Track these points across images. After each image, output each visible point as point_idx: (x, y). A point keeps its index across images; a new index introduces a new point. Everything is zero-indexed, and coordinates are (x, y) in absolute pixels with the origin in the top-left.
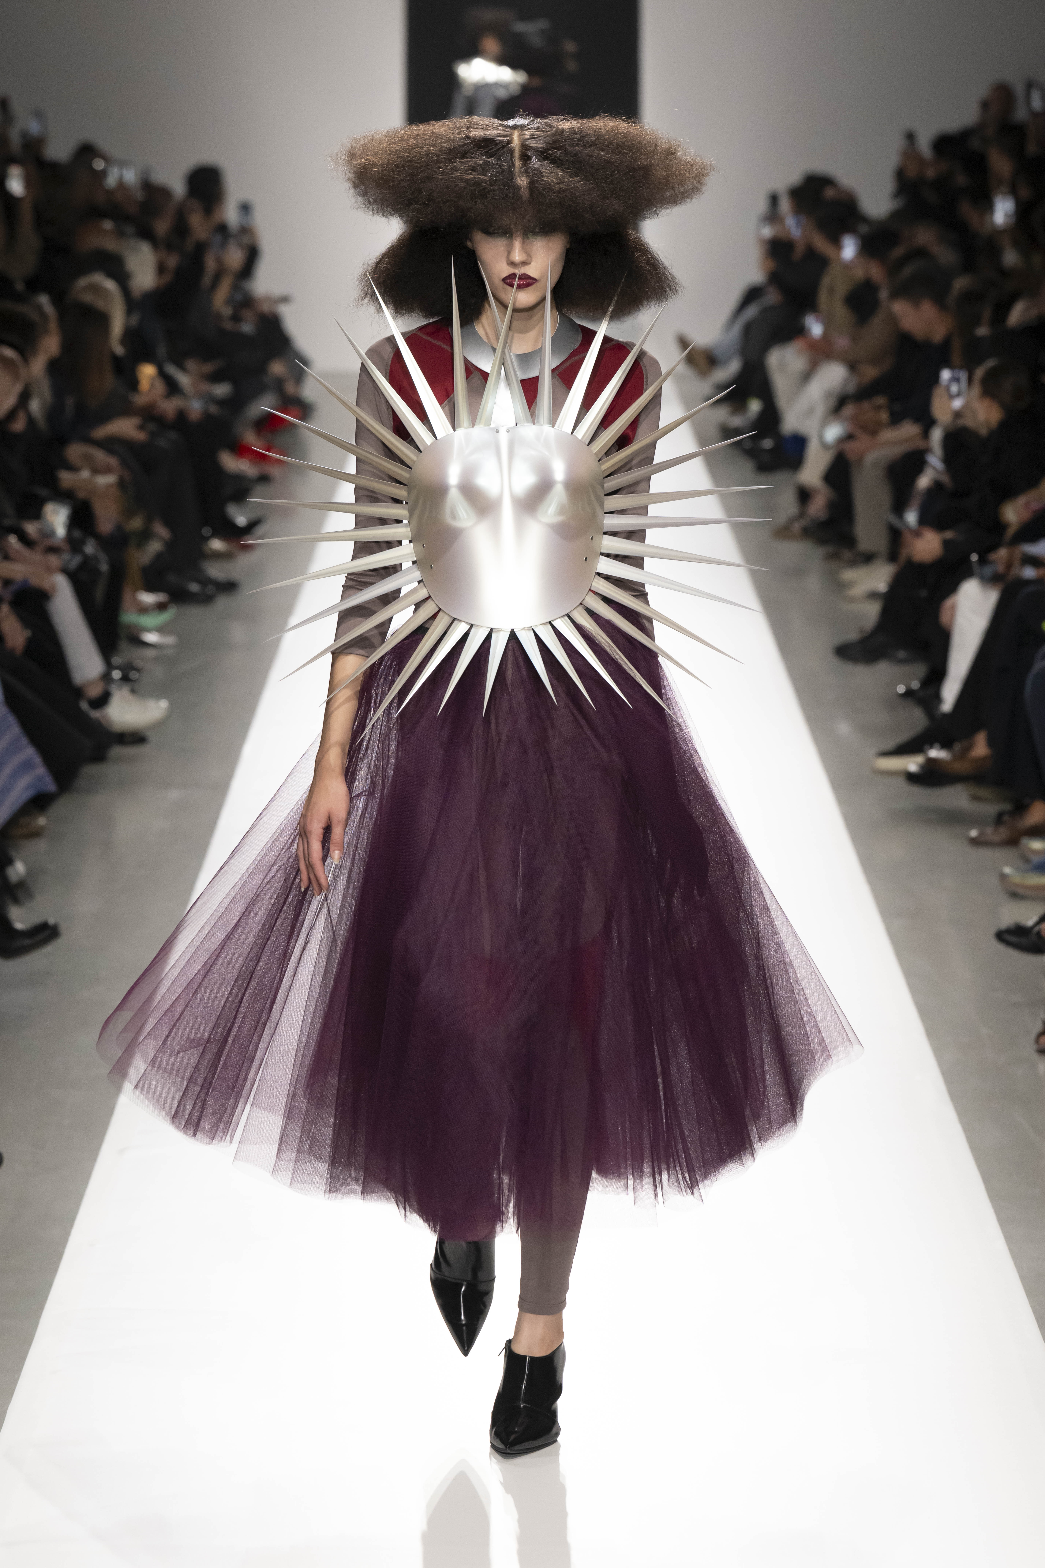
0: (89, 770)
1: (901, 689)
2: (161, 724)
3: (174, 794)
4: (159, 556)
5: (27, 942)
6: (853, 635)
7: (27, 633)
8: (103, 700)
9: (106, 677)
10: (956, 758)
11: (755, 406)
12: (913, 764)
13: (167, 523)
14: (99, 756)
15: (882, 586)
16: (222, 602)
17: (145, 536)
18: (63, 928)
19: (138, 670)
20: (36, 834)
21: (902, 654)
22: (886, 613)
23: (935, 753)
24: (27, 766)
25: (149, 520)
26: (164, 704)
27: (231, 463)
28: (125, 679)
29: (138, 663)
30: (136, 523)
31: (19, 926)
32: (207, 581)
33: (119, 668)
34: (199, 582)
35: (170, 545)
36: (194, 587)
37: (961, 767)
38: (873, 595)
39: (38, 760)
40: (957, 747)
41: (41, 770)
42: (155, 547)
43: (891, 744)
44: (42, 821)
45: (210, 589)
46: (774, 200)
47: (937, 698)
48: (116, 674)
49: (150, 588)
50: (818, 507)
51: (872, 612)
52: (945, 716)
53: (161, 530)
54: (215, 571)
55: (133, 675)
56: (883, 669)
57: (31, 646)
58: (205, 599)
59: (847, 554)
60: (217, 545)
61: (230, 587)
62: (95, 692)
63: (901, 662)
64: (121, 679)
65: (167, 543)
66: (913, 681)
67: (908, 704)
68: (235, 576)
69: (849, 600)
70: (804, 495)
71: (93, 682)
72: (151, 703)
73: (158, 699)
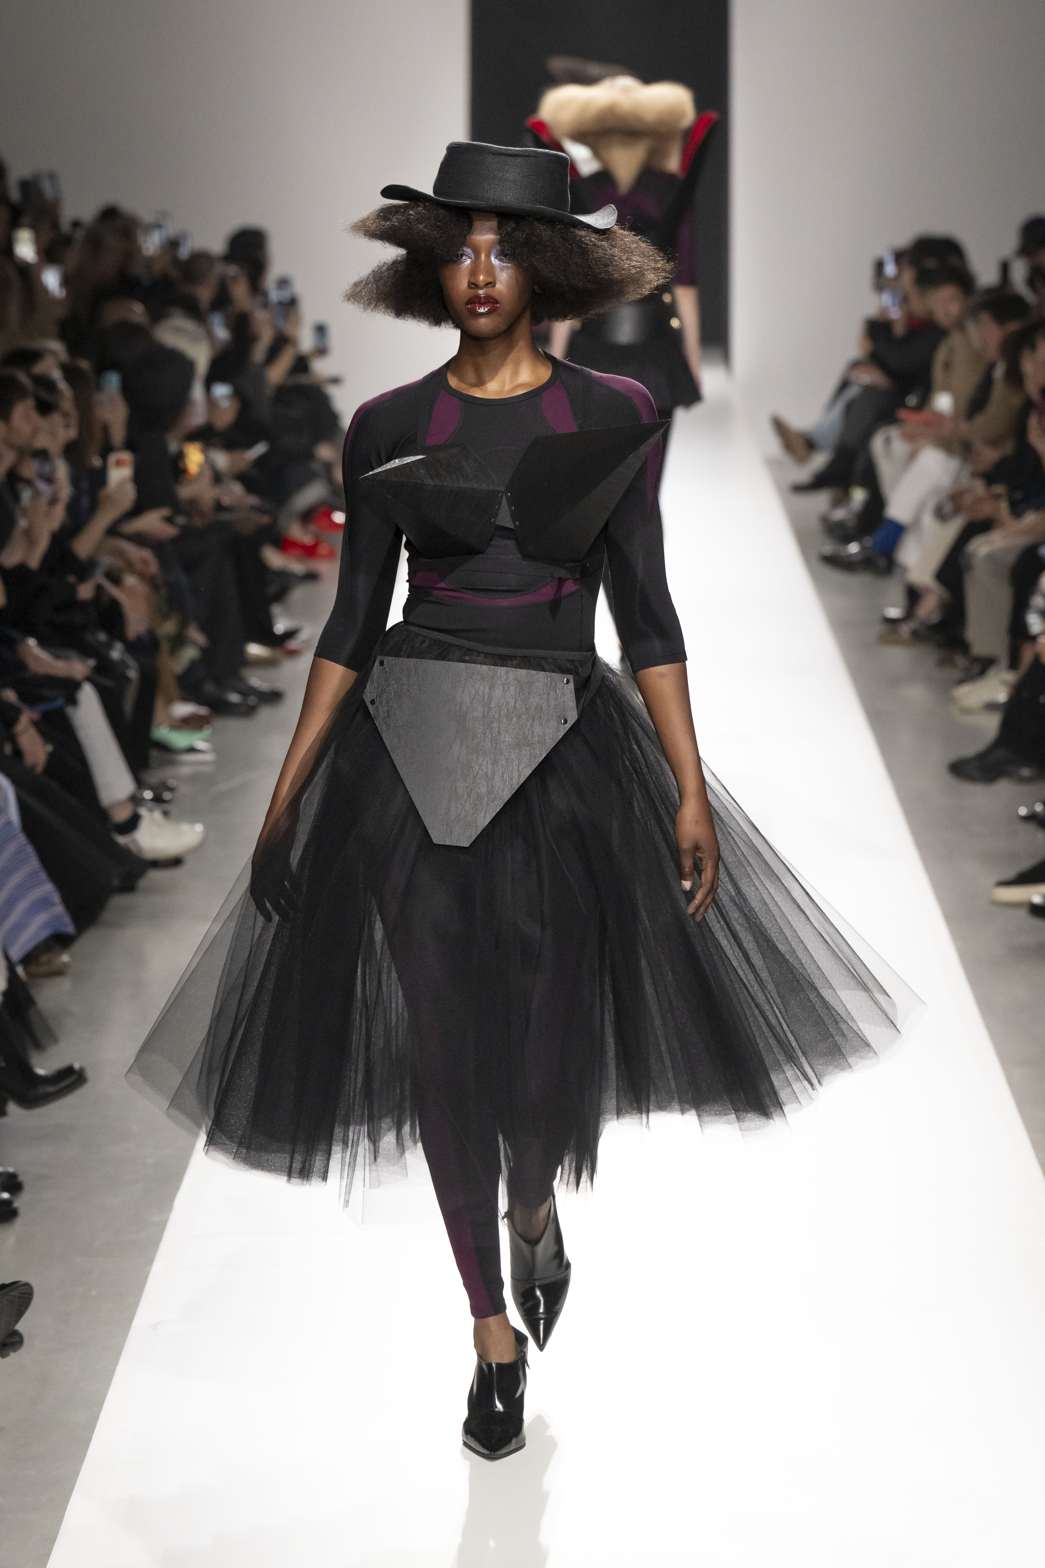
0: (118, 901)
1: (1023, 811)
2: (198, 849)
4: (193, 665)
5: (51, 1089)
6: (971, 749)
7: (49, 748)
8: (132, 824)
9: (135, 800)
11: (859, 496)
13: (204, 629)
14: (129, 886)
15: (1002, 696)
16: (265, 714)
17: (179, 641)
18: (89, 1073)
19: (171, 790)
20: (59, 972)
21: (1026, 772)
22: (1006, 726)
24: (44, 903)
25: (183, 624)
26: (199, 828)
27: (274, 558)
28: (158, 799)
29: (172, 783)
30: (169, 627)
31: (41, 1071)
32: (247, 691)
33: (151, 788)
34: (239, 692)
35: (207, 653)
36: (234, 698)
38: (991, 706)
39: (56, 898)
41: (59, 909)
42: (189, 654)
43: (1011, 873)
44: (65, 958)
45: (252, 700)
46: (879, 266)
48: (148, 795)
49: (186, 698)
50: (928, 608)
51: (991, 724)
53: (196, 636)
54: (257, 680)
55: (167, 796)
56: (1003, 788)
57: (53, 763)
58: (247, 711)
59: (961, 661)
60: (255, 650)
61: (273, 697)
62: (121, 815)
63: (1022, 780)
64: (152, 800)
65: (204, 650)
66: (1037, 802)
67: (1031, 827)
68: (280, 686)
69: (966, 711)
70: (913, 595)
71: (120, 804)
72: (185, 827)
73: (192, 821)
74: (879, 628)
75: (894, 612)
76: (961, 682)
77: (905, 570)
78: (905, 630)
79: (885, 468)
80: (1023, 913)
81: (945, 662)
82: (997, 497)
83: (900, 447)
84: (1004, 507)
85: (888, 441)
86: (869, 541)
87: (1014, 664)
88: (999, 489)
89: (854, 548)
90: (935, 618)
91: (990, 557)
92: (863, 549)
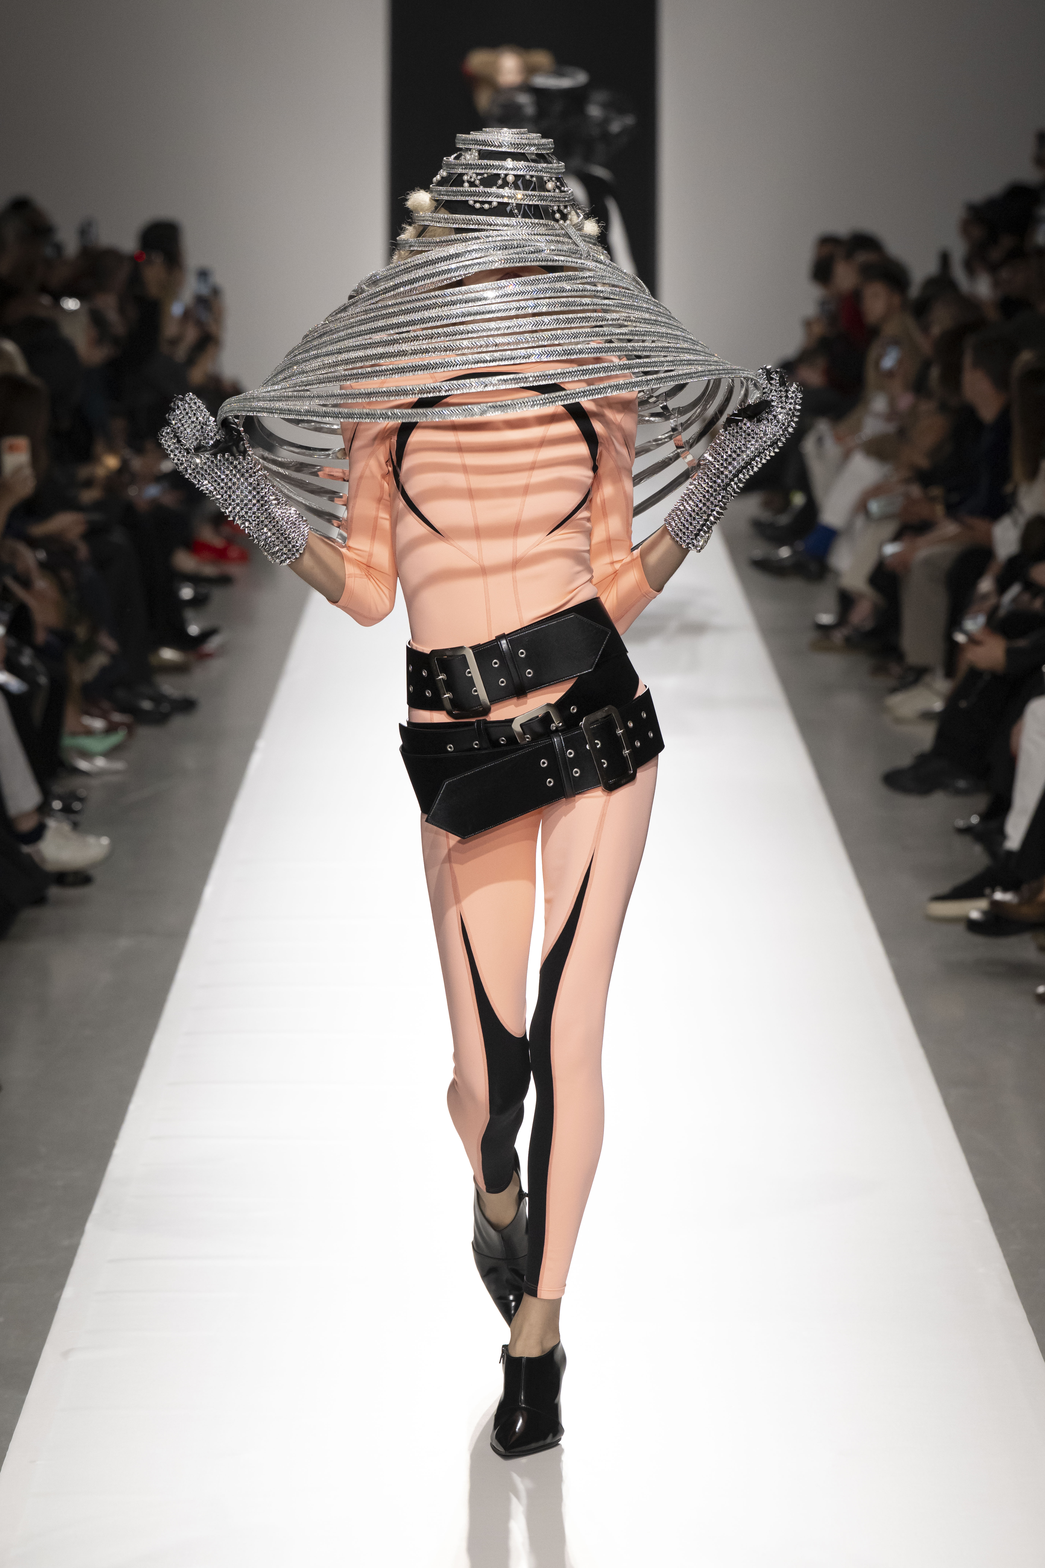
0: (29, 914)
1: (959, 824)
2: (104, 862)
3: (124, 943)
4: (104, 671)
6: (905, 761)
8: (37, 833)
9: (44, 809)
10: (1021, 903)
12: (975, 910)
13: (115, 634)
15: (938, 705)
16: (178, 722)
17: (90, 648)
19: (81, 800)
21: (962, 784)
22: (941, 736)
23: (999, 896)
25: (95, 629)
26: (105, 841)
27: (185, 561)
28: (67, 810)
29: (82, 793)
30: (80, 630)
32: (159, 698)
33: (60, 798)
34: (151, 699)
35: (118, 659)
36: (147, 705)
37: (1028, 912)
38: (927, 716)
40: (1025, 888)
42: (100, 660)
43: (946, 887)
45: (165, 707)
47: (1001, 835)
48: (57, 805)
50: (862, 614)
52: (1010, 853)
53: (108, 642)
54: (169, 687)
55: (77, 806)
56: (939, 801)
58: (160, 719)
59: (896, 669)
60: (168, 654)
61: (187, 705)
62: (26, 824)
63: (958, 792)
64: (62, 810)
65: (113, 657)
66: (973, 814)
67: (967, 840)
68: (193, 693)
69: (899, 721)
70: (846, 600)
71: (26, 815)
72: (91, 840)
73: (99, 835)
74: (811, 635)
75: (826, 619)
76: (894, 690)
77: (837, 574)
78: (838, 636)
79: (818, 470)
80: (961, 928)
81: (879, 670)
82: (932, 500)
83: (832, 448)
84: (939, 510)
85: (820, 441)
86: (800, 546)
87: (950, 672)
88: (936, 491)
89: (785, 552)
90: (868, 625)
91: (928, 562)
92: (795, 553)
